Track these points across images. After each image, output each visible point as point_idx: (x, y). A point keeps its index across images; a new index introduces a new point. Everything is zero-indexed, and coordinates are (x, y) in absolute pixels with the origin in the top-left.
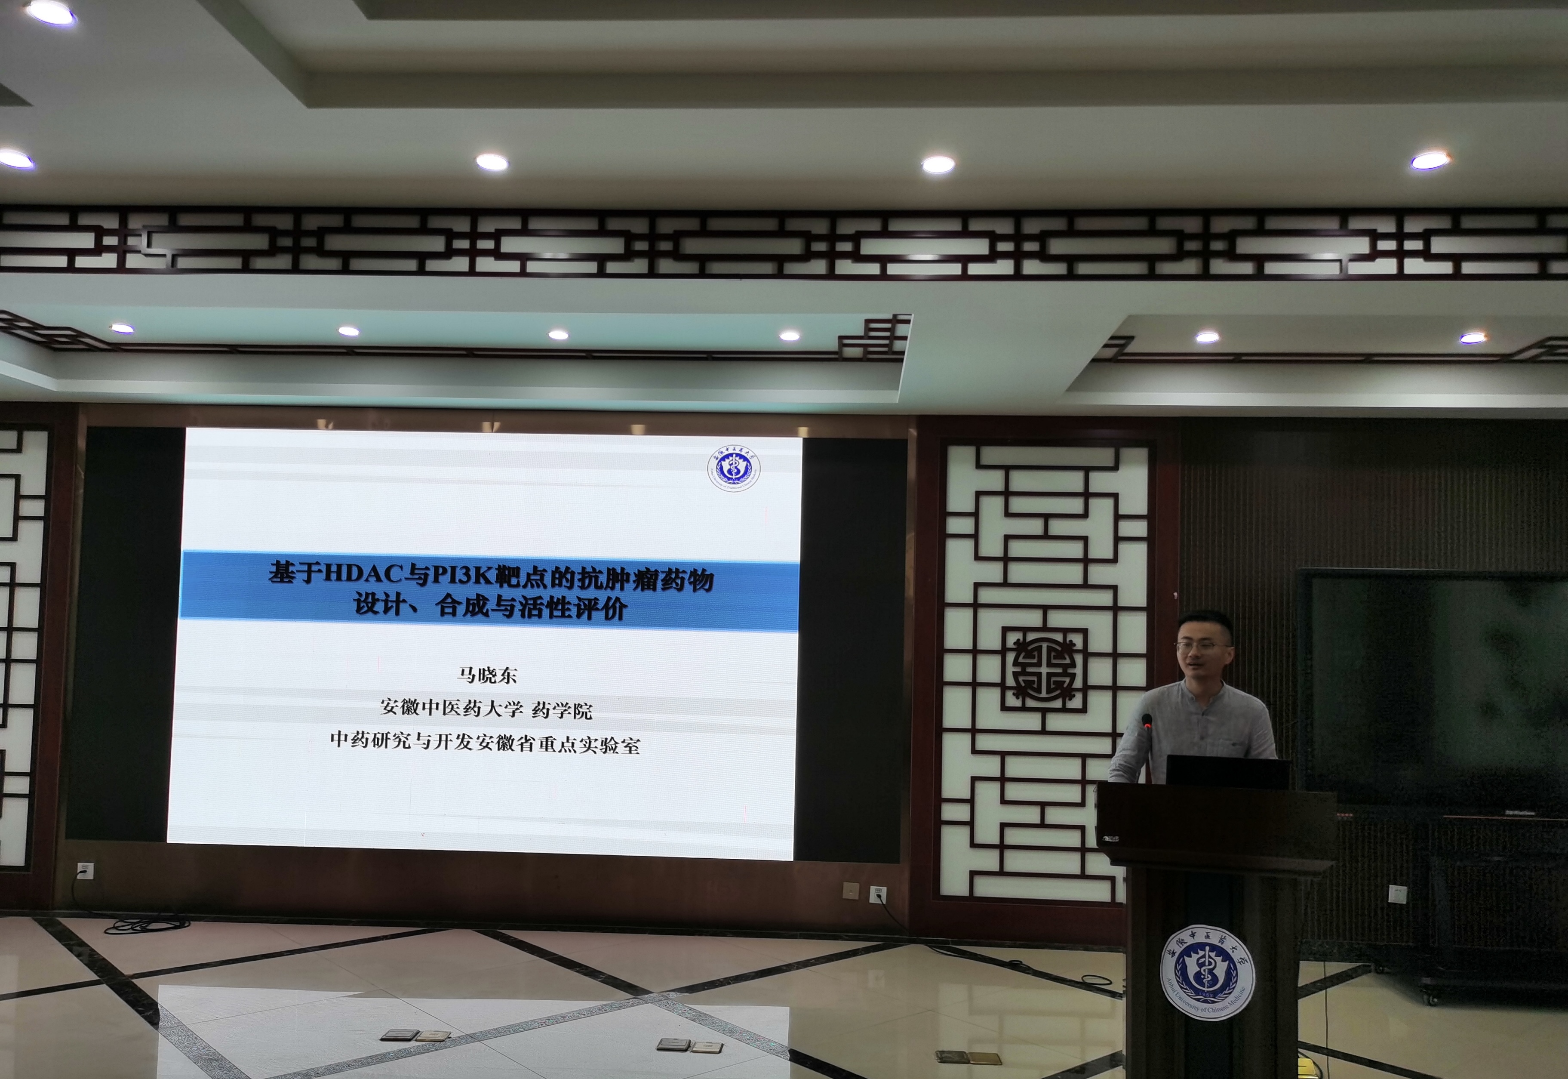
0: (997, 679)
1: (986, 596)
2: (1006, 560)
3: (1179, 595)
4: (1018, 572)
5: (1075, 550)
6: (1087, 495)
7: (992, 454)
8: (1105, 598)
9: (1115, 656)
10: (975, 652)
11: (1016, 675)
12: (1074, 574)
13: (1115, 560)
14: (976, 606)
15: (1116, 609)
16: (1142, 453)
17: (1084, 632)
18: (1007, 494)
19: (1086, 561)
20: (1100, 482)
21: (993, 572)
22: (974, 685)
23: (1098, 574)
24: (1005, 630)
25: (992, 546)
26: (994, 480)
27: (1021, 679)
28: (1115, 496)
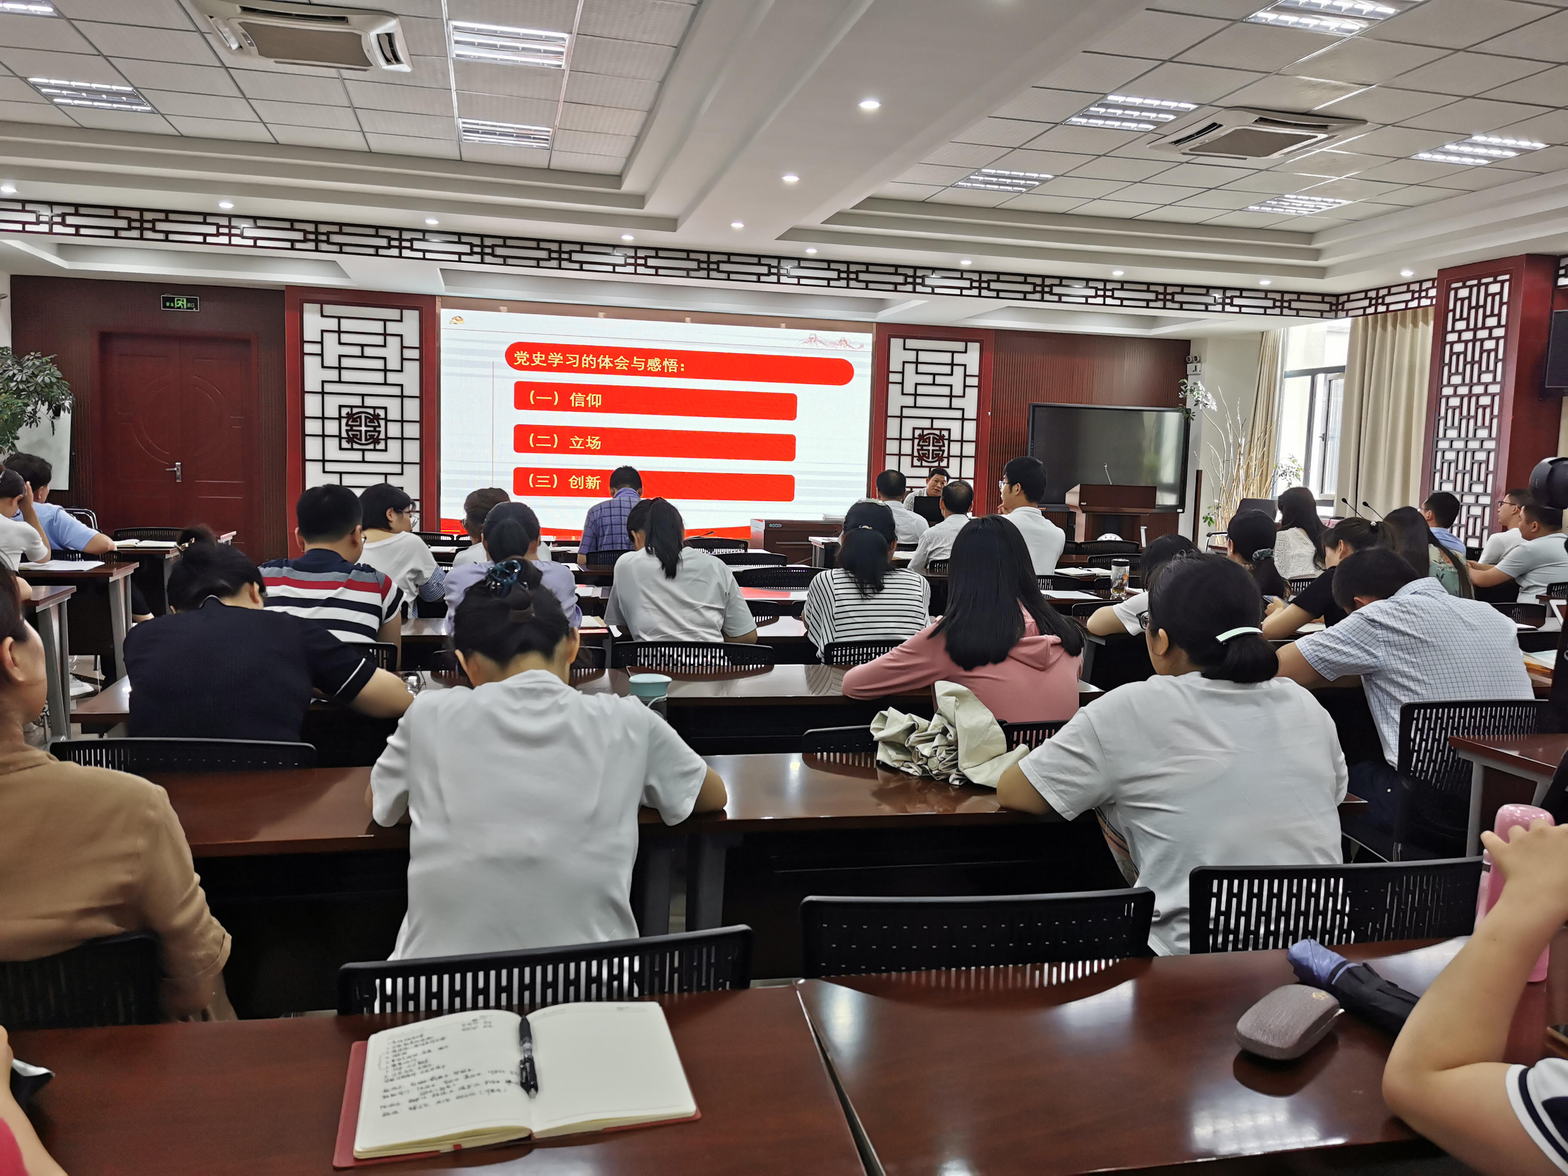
0: (910, 453)
1: (906, 412)
2: (916, 395)
3: (991, 414)
4: (921, 401)
5: (946, 391)
6: (952, 365)
7: (910, 343)
8: (958, 414)
9: (962, 441)
10: (900, 439)
11: (918, 450)
12: (945, 402)
13: (964, 396)
14: (901, 417)
15: (963, 419)
16: (977, 345)
17: (949, 430)
18: (917, 363)
19: (951, 396)
20: (958, 359)
21: (910, 401)
22: (900, 455)
23: (956, 403)
24: (914, 429)
25: (909, 388)
26: (911, 356)
27: (921, 452)
28: (965, 366)
